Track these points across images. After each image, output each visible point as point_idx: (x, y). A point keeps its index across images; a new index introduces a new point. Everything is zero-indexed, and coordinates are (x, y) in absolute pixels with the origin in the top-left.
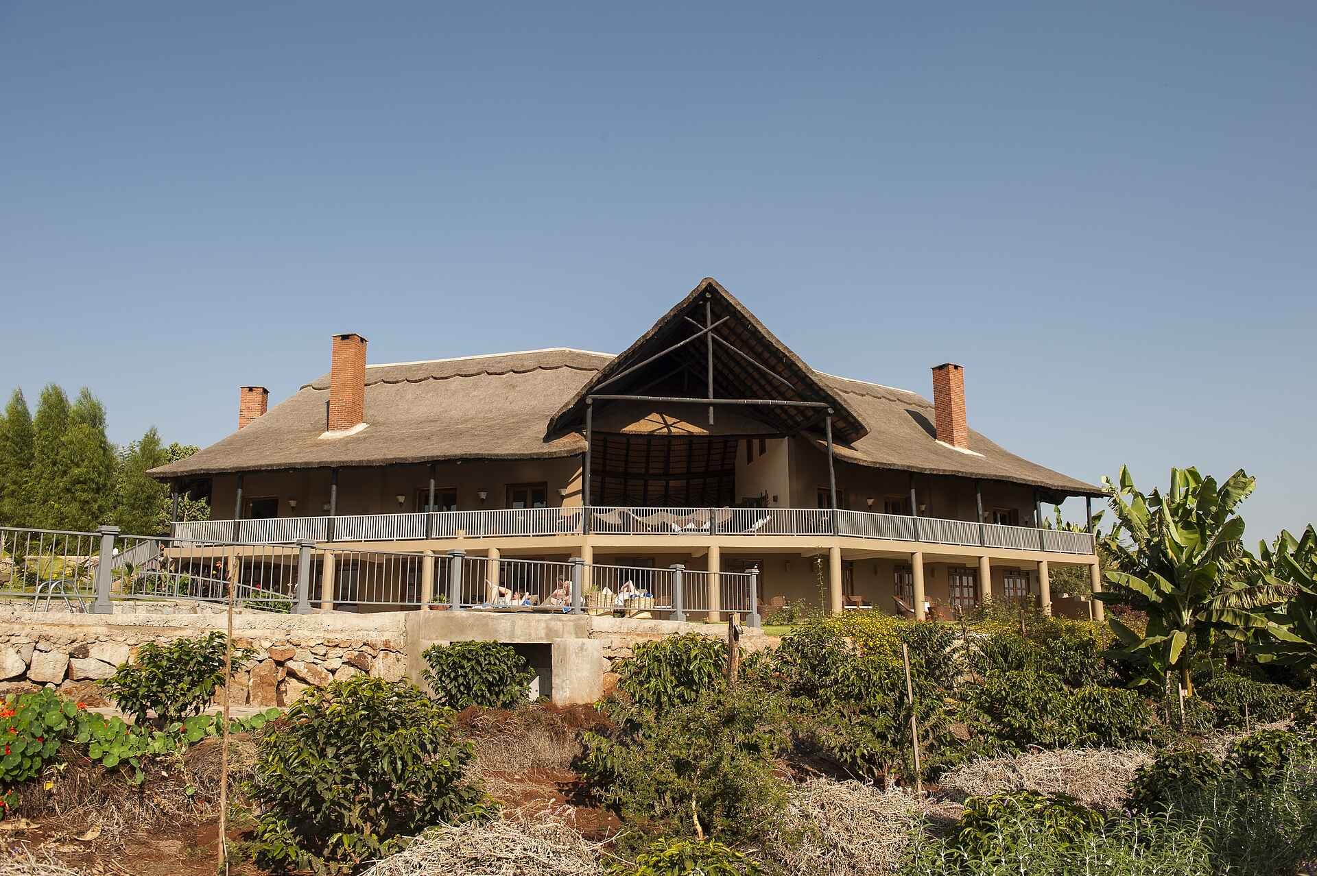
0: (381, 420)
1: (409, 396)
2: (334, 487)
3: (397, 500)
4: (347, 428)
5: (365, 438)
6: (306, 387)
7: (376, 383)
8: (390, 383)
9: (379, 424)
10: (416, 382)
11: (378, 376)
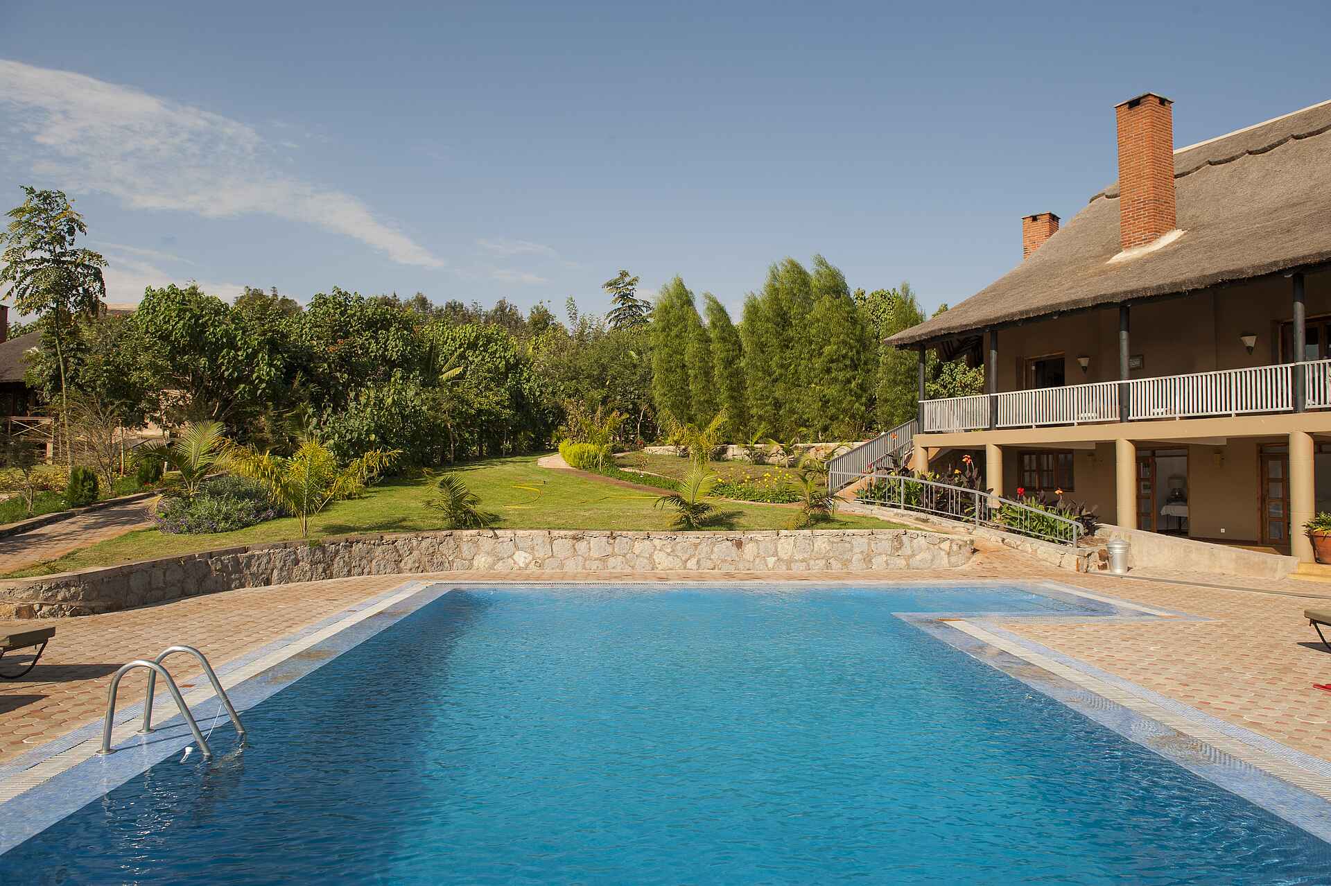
0: (1206, 219)
1: (1254, 175)
2: (1124, 334)
3: (1242, 343)
4: (1149, 241)
5: (1176, 251)
6: (1096, 197)
7: (1198, 168)
8: (1220, 163)
9: (1204, 226)
10: (1264, 150)
11: (1202, 158)
